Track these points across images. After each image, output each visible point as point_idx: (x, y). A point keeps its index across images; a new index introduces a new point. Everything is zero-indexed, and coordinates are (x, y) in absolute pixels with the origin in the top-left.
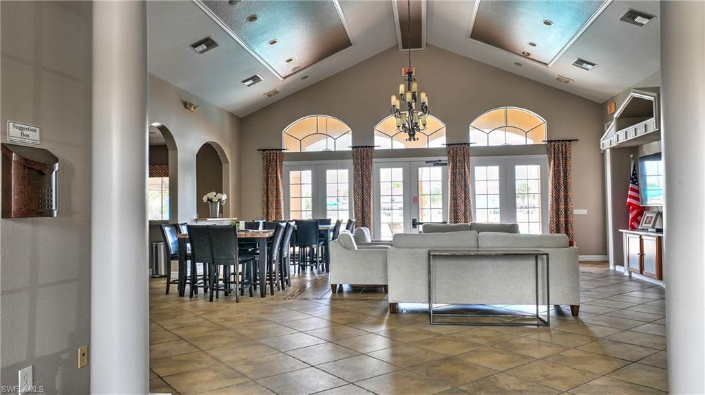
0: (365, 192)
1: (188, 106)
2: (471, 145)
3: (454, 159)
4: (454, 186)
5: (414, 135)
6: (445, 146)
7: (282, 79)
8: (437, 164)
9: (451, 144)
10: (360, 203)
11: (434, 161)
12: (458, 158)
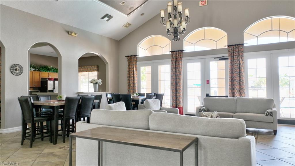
0: (177, 77)
1: (69, 33)
2: (245, 45)
3: (233, 55)
4: (232, 72)
5: (177, 36)
6: (227, 47)
7: (127, 16)
8: (221, 59)
9: (230, 46)
10: (174, 84)
11: (220, 57)
12: (235, 54)
